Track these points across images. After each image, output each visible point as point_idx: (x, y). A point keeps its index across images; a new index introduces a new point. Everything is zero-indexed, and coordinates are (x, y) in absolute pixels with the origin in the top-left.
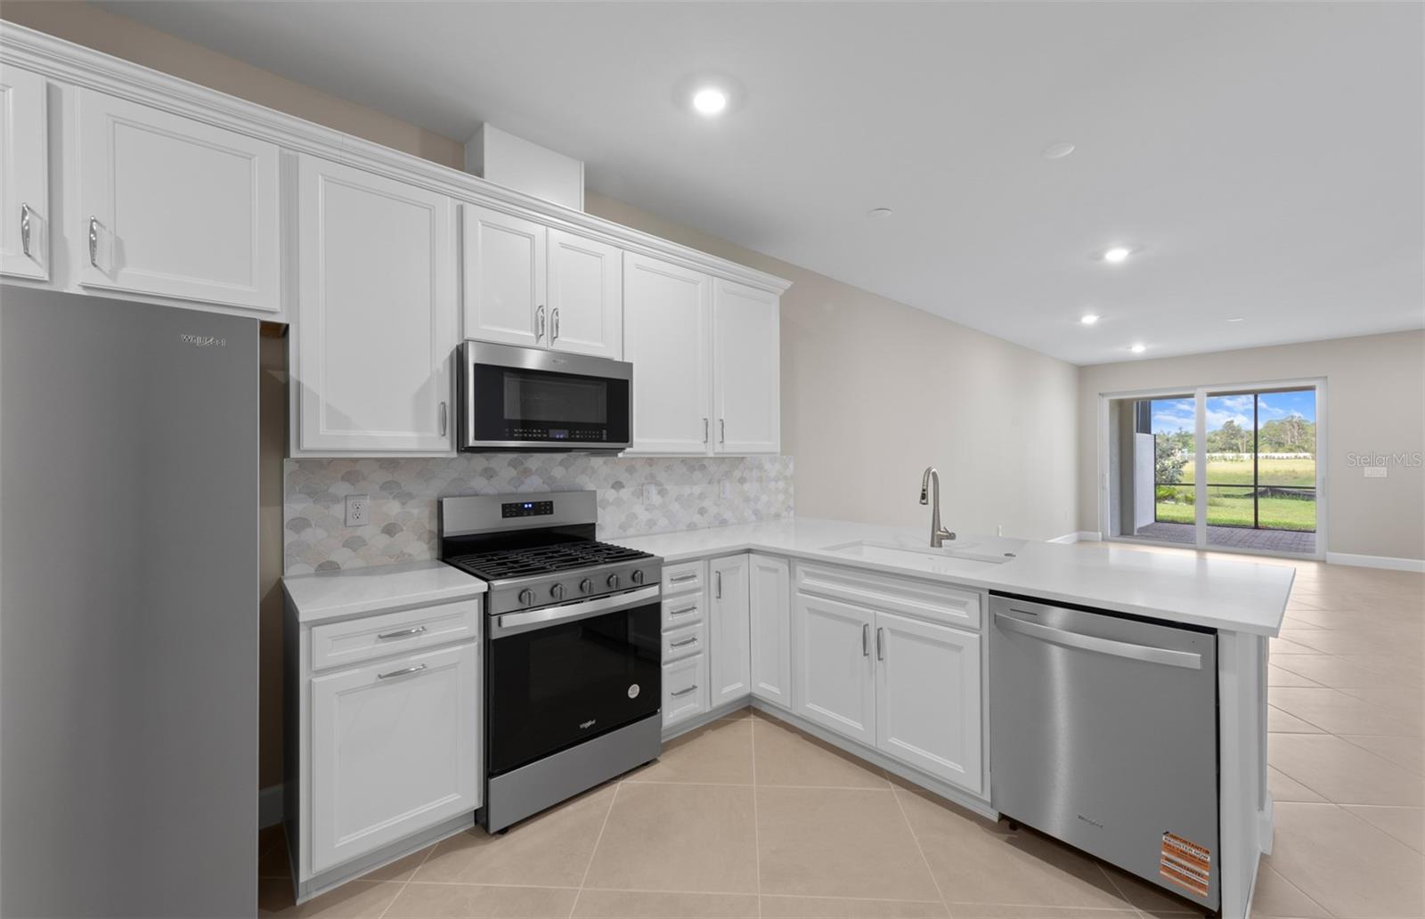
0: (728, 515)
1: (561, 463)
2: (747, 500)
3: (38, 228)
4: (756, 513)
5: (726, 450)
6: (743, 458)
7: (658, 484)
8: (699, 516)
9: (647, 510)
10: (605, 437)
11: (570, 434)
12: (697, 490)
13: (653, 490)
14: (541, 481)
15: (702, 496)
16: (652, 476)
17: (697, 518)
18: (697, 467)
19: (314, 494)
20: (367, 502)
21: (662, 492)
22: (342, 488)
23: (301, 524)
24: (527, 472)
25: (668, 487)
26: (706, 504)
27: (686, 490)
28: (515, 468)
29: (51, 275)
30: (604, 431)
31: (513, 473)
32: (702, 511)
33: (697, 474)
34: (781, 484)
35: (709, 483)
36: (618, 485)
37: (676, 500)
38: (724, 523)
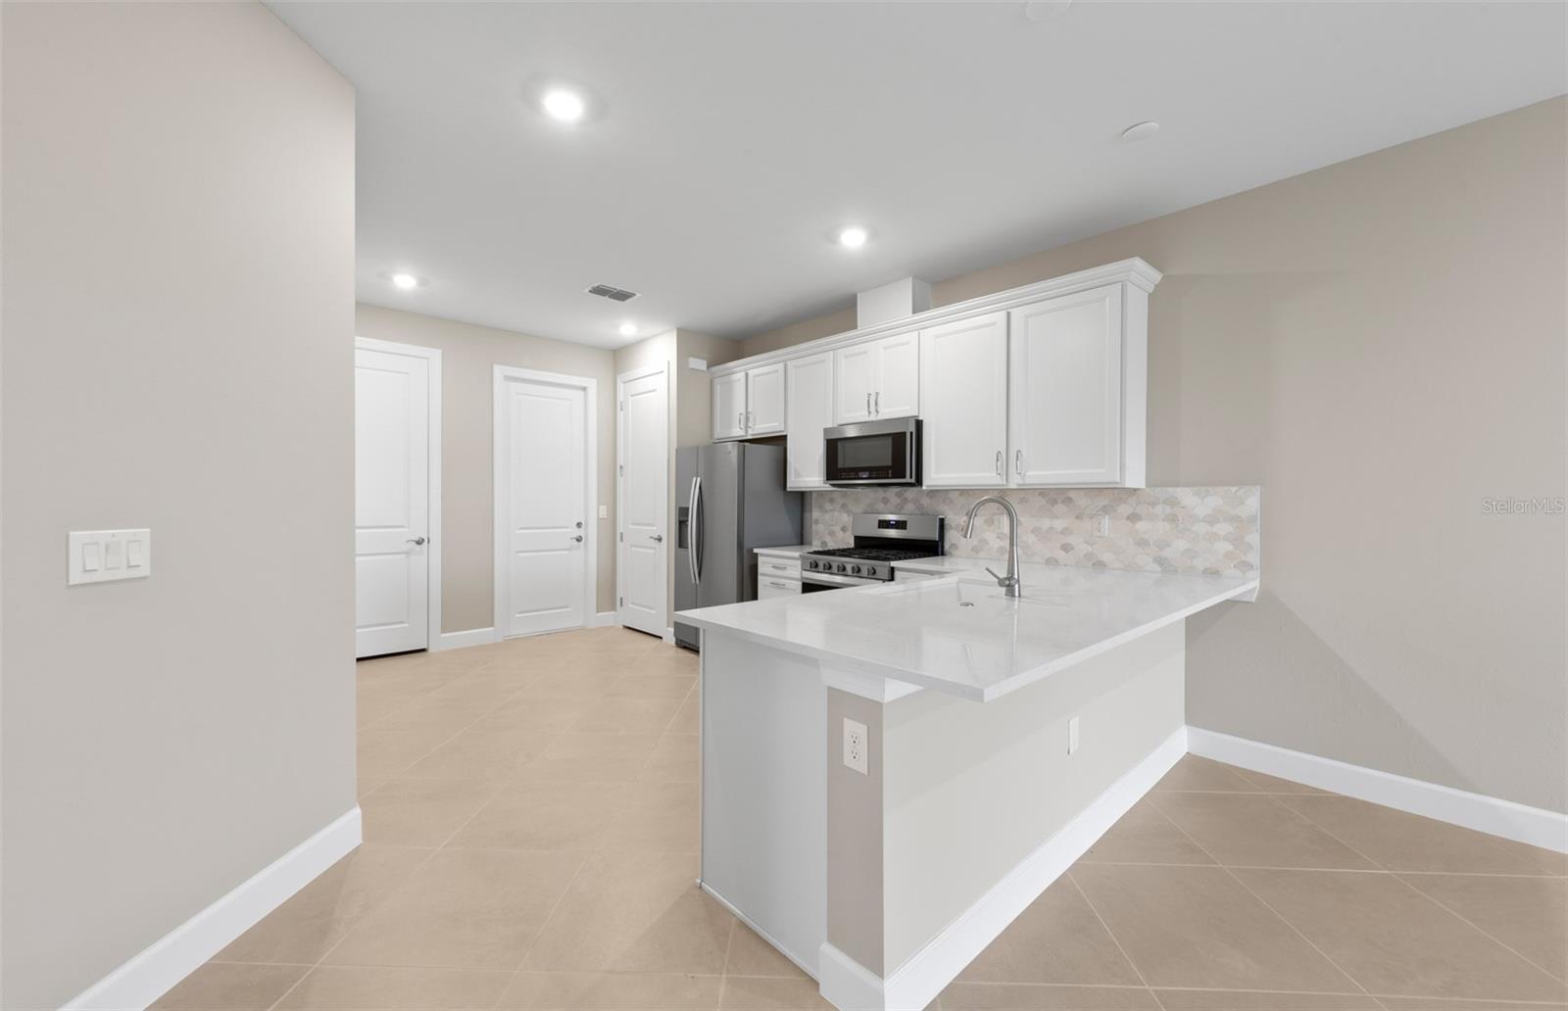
0: (1106, 557)
2: (1142, 543)
3: (743, 418)
4: (1160, 561)
8: (1063, 553)
9: (998, 537)
10: (890, 475)
11: (870, 474)
12: (1059, 524)
14: (914, 507)
15: (1065, 531)
17: (1060, 555)
18: (1059, 500)
19: (821, 507)
20: (836, 513)
22: (828, 506)
23: (817, 522)
24: (905, 500)
25: (1022, 519)
26: (1071, 540)
27: (1045, 523)
28: (899, 497)
29: (746, 433)
30: (890, 472)
31: (898, 501)
32: (1066, 548)
33: (1060, 508)
34: (1223, 528)
35: (1077, 518)
37: (1032, 532)
38: (1100, 565)
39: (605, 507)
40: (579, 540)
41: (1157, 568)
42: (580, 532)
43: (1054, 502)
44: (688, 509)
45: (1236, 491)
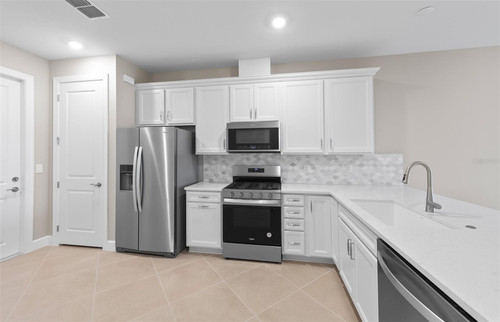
0: (352, 180)
1: (271, 157)
2: (365, 175)
4: (371, 181)
5: (334, 151)
6: (362, 155)
7: (311, 165)
9: (306, 174)
10: (269, 148)
11: (257, 147)
12: (332, 168)
13: (309, 168)
14: (264, 162)
15: (335, 171)
16: (309, 162)
17: (333, 180)
18: (332, 159)
19: (209, 163)
20: (219, 165)
21: (314, 168)
22: (214, 162)
23: (206, 170)
24: (259, 159)
25: (316, 167)
26: (337, 174)
27: (326, 168)
29: (165, 123)
31: (255, 159)
32: (335, 177)
33: (333, 162)
34: (392, 169)
35: (340, 165)
36: (293, 165)
37: (321, 172)
38: (349, 184)
39: (41, 165)
40: (15, 190)
41: (370, 183)
42: (17, 184)
43: (330, 159)
44: (132, 166)
45: (396, 156)
